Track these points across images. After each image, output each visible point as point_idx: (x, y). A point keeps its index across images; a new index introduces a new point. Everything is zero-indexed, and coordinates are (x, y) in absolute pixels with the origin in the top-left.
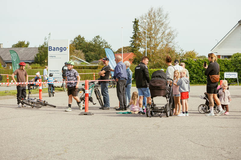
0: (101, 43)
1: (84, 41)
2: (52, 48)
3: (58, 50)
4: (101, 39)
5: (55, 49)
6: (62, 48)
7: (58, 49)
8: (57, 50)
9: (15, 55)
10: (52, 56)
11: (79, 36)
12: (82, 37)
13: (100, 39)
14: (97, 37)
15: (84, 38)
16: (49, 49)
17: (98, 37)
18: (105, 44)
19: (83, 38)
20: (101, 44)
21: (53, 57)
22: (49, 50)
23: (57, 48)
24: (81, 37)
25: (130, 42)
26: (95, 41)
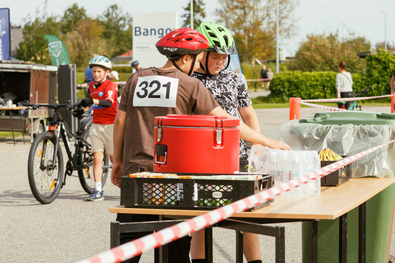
0: (121, 19)
1: (84, 15)
2: (142, 31)
3: (155, 34)
4: (121, 12)
5: (147, 32)
6: (162, 30)
7: (153, 31)
8: (151, 34)
9: (59, 45)
10: (143, 46)
11: (75, 7)
12: (80, 8)
13: (118, 11)
14: (112, 7)
15: (84, 9)
16: (136, 31)
17: (114, 7)
18: (129, 21)
19: (82, 9)
20: (121, 22)
21: (144, 49)
22: (136, 35)
23: (151, 30)
24: (77, 7)
25: (182, 17)
26: (108, 15)
